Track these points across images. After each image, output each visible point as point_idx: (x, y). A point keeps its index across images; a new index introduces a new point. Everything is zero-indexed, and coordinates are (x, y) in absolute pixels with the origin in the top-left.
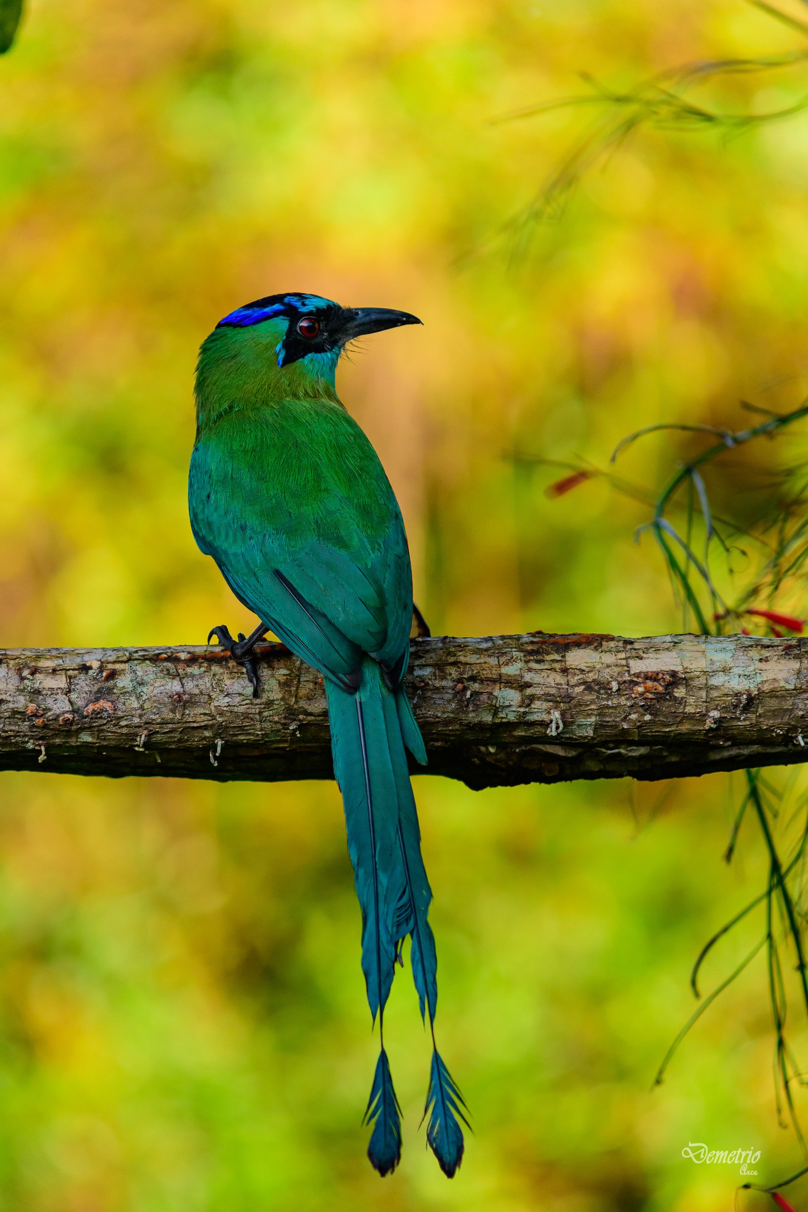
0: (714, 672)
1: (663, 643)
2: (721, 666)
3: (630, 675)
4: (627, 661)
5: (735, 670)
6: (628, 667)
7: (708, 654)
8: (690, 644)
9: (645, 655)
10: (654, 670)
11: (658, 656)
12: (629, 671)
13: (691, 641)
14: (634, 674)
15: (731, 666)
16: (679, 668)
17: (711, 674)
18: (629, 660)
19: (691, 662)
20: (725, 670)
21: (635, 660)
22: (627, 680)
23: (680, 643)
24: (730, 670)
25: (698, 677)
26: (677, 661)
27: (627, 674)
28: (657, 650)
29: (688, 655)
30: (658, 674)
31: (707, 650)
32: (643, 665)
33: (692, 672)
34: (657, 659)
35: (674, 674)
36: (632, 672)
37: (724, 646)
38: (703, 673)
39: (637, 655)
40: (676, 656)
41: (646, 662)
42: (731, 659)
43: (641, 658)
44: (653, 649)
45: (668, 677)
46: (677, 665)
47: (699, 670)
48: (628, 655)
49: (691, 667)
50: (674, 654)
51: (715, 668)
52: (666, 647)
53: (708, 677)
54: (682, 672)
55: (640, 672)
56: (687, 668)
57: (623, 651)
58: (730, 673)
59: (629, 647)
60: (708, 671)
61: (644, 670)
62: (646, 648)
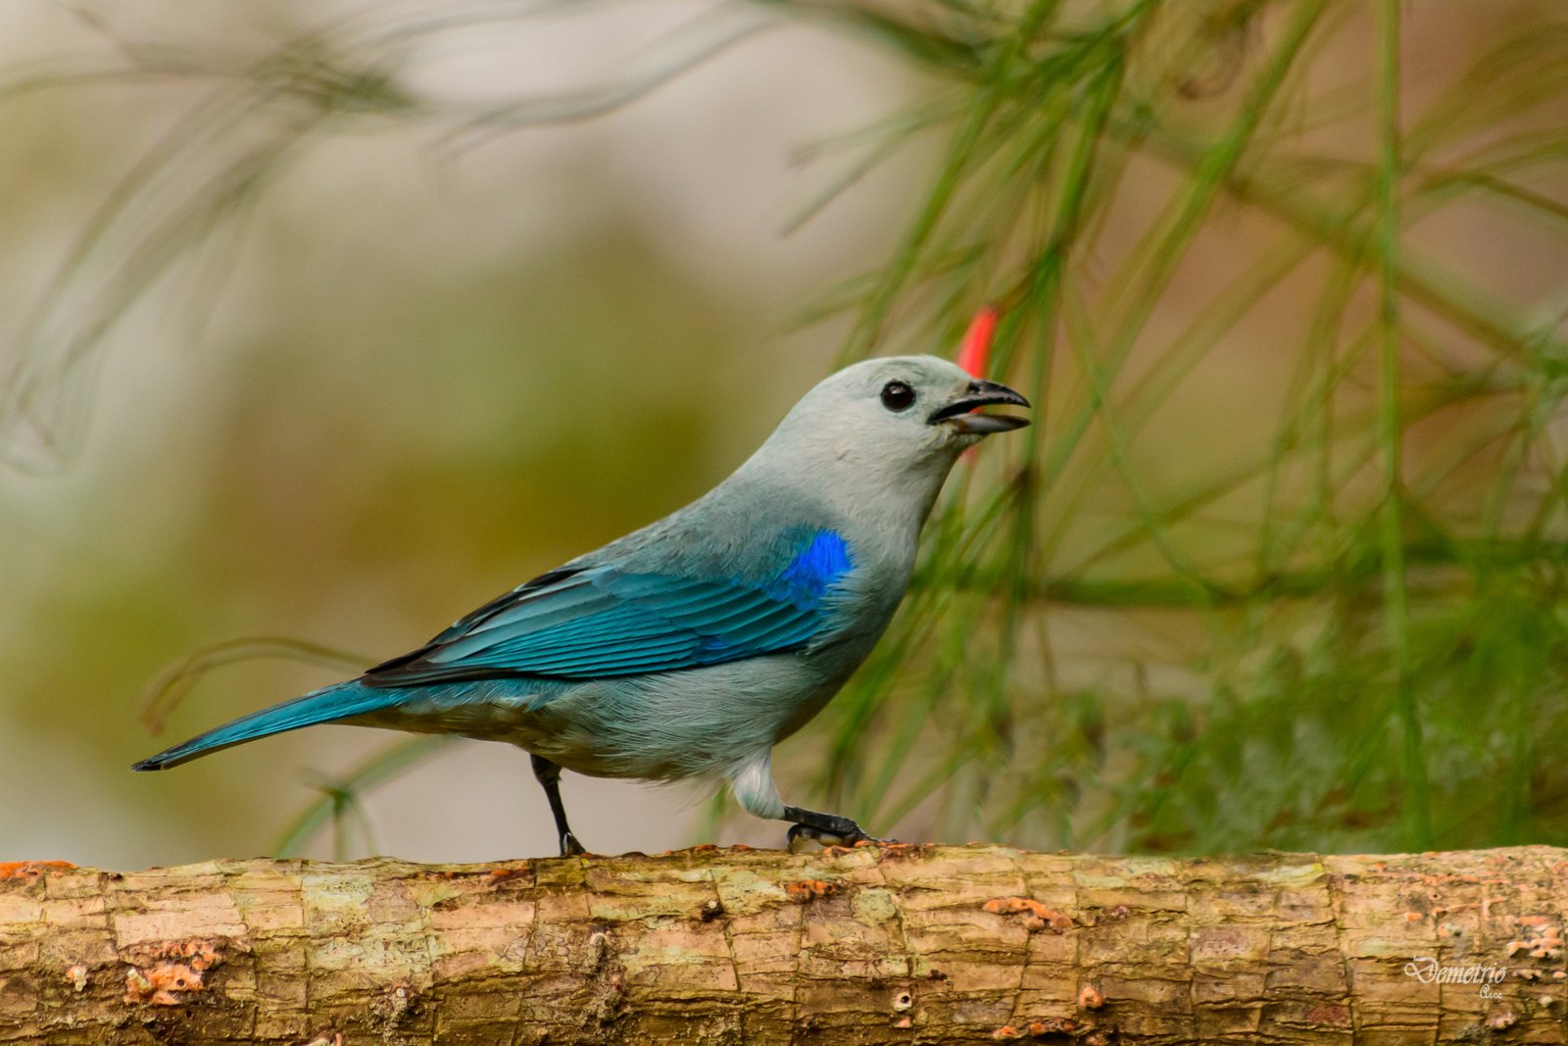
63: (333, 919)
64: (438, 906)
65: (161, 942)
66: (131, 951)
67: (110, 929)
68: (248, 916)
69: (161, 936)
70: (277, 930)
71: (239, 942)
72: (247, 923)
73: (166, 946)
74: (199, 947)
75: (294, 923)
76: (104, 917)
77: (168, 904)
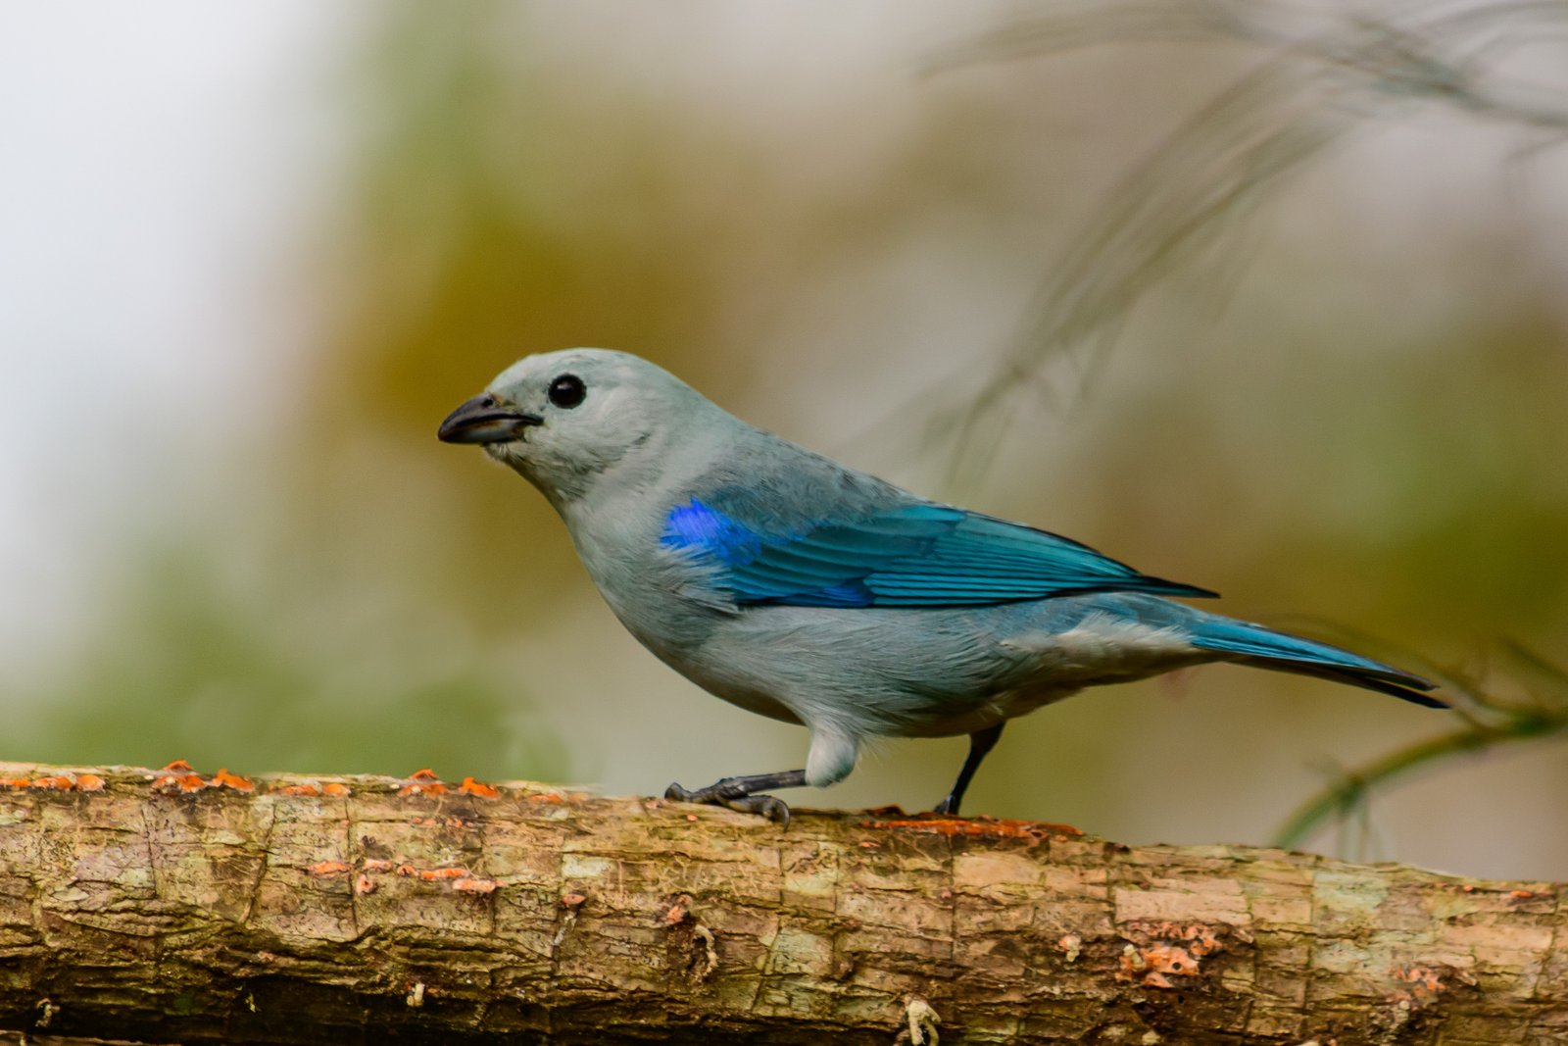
0: (1329, 937)
1: (1207, 858)
2: (1349, 925)
3: (1115, 926)
4: (1109, 891)
5: (1385, 938)
6: (1112, 904)
7: (1318, 894)
8: (1277, 867)
9: (1157, 881)
10: (1178, 917)
11: (1190, 885)
12: (1112, 915)
13: (1277, 862)
14: (1125, 923)
15: (1374, 926)
16: (1240, 920)
17: (1321, 941)
18: (1115, 888)
19: (1275, 908)
20: (1360, 936)
21: (1130, 889)
22: (1107, 936)
23: (1250, 862)
24: (1371, 936)
25: (1289, 946)
26: (1238, 902)
27: (1106, 921)
28: (1190, 872)
29: (1268, 890)
30: (1184, 929)
31: (1316, 885)
32: (1150, 904)
33: (1272, 932)
34: (1188, 892)
35: (1226, 933)
36: (1120, 918)
37: (1362, 879)
38: (1301, 936)
39: (1137, 879)
40: (1237, 890)
41: (1161, 897)
42: (1378, 911)
43: (1147, 887)
44: (1180, 869)
45: (1210, 940)
46: (1238, 913)
47: (1293, 928)
48: (1114, 874)
49: (1272, 919)
50: (1231, 884)
51: (1332, 927)
52: (1214, 867)
53: (1314, 948)
54: (1249, 928)
55: (1141, 921)
56: (1261, 921)
57: (1102, 865)
58: (1370, 943)
59: (1118, 858)
60: (1314, 935)
61: (1153, 914)
62: (1163, 866)
63: (1342, 919)
64: (1452, 920)
65: (1160, 921)
66: (1129, 927)
67: (1110, 901)
68: (1254, 905)
69: (1162, 915)
70: (1283, 924)
71: (1242, 932)
72: (1253, 912)
73: (1166, 926)
74: (1200, 931)
75: (1301, 919)
76: (1105, 889)
77: (1172, 882)
